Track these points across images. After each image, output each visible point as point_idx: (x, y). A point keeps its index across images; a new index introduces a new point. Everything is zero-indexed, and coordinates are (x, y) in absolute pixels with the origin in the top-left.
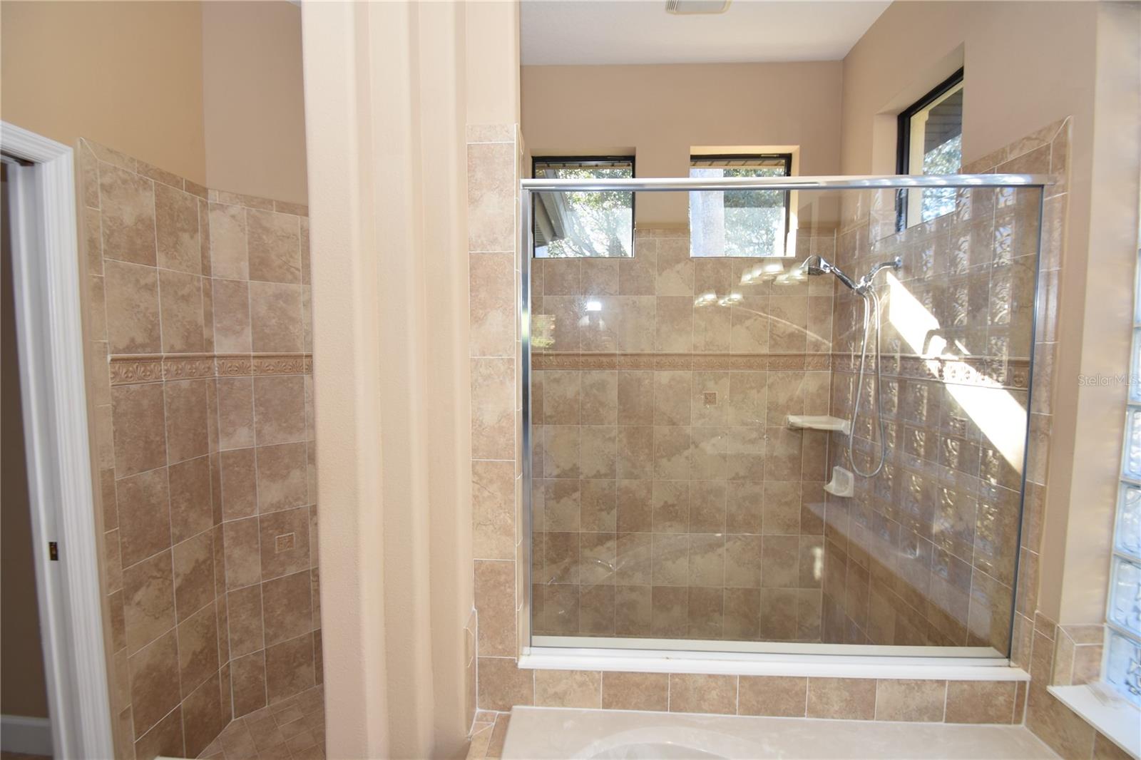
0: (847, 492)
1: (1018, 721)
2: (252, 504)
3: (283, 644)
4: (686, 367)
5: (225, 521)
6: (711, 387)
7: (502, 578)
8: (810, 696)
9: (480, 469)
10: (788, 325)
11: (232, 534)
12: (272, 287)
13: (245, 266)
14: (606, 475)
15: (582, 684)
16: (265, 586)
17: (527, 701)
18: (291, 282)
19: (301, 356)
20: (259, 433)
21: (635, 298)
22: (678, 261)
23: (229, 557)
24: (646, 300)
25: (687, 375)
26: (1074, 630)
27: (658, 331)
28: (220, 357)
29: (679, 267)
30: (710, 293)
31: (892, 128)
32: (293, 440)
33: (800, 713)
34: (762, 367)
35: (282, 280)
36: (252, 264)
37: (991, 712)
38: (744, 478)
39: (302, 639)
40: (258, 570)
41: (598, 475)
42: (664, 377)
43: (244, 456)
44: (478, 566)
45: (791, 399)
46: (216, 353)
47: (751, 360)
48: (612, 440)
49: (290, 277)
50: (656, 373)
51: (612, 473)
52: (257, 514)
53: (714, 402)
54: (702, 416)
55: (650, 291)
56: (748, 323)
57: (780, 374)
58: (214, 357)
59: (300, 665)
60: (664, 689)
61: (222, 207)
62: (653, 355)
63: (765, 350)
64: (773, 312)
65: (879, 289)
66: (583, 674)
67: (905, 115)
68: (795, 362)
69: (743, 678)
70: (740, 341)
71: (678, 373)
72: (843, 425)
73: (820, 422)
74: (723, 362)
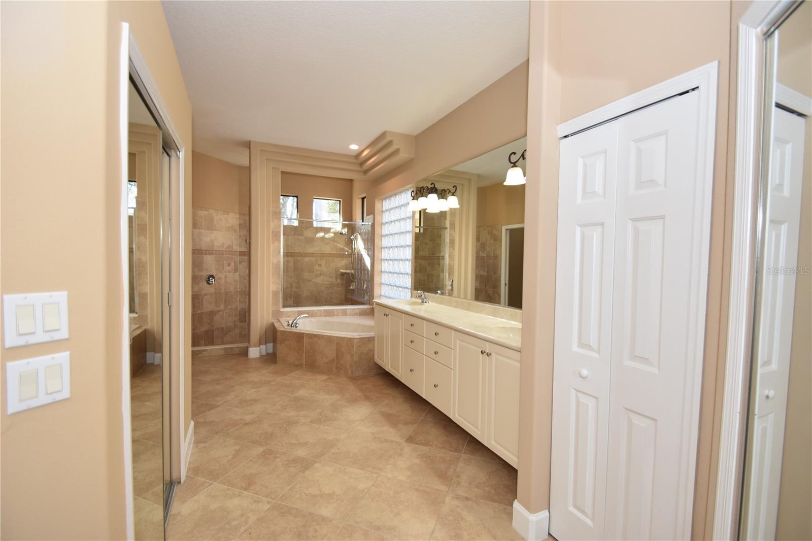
0: (353, 288)
4: (313, 256)
6: (320, 262)
7: (278, 293)
9: (273, 272)
10: (340, 246)
15: (293, 313)
17: (284, 316)
21: (298, 237)
22: (310, 227)
24: (301, 237)
25: (313, 259)
26: (376, 296)
29: (311, 229)
30: (322, 233)
31: (360, 201)
33: (334, 316)
34: (334, 257)
38: (329, 288)
42: (307, 259)
44: (272, 291)
45: (341, 266)
47: (331, 255)
48: (292, 277)
50: (304, 258)
51: (291, 287)
54: (317, 270)
55: (302, 235)
56: (329, 245)
57: (338, 259)
62: (303, 253)
63: (334, 252)
64: (336, 242)
65: (356, 238)
66: (294, 311)
67: (363, 199)
68: (342, 256)
69: (324, 310)
70: (327, 250)
71: (311, 258)
72: (352, 271)
73: (348, 271)
74: (323, 255)
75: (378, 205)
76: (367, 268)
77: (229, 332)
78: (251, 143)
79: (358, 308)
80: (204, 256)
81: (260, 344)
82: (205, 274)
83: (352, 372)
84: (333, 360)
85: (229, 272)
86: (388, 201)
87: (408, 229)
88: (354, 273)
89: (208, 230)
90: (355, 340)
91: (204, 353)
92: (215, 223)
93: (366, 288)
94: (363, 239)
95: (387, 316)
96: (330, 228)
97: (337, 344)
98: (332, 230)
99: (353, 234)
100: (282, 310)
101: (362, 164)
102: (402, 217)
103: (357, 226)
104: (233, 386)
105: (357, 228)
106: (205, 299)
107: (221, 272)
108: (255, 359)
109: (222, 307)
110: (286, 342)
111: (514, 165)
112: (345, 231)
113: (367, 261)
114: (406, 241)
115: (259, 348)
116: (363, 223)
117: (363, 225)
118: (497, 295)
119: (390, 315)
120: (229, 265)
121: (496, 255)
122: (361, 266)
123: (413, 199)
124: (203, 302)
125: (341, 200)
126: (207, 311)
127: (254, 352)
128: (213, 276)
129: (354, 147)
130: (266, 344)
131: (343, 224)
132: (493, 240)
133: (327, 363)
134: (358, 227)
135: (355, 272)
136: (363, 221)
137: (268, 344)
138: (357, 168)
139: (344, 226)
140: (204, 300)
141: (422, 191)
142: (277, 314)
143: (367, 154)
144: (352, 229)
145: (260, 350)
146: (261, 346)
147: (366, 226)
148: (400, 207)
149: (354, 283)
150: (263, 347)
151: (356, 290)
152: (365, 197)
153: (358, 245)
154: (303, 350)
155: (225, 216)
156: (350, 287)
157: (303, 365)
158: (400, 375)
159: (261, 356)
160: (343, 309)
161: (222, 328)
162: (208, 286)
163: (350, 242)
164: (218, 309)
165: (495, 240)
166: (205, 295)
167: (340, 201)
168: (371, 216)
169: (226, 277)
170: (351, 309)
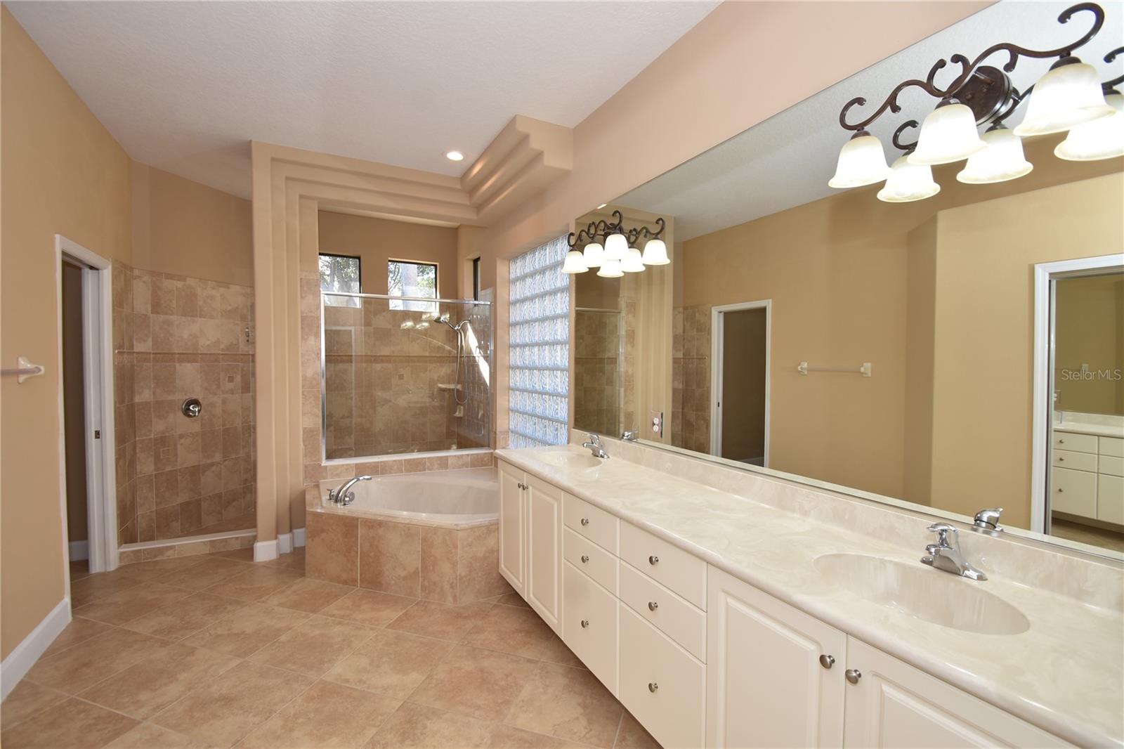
0: (461, 415)
1: (492, 465)
2: (150, 431)
3: (164, 508)
4: (389, 361)
5: (137, 439)
6: (402, 371)
7: (315, 433)
8: (428, 464)
9: (305, 393)
10: (437, 343)
11: (140, 445)
12: (162, 317)
13: (149, 307)
14: (348, 417)
15: (347, 469)
16: (156, 475)
17: (324, 478)
18: (171, 315)
19: (175, 354)
20: (154, 393)
22: (384, 311)
23: (139, 458)
24: (367, 329)
25: (390, 366)
26: (501, 432)
27: (374, 344)
28: (137, 353)
29: (384, 314)
30: (409, 321)
31: (471, 264)
32: (170, 398)
34: (426, 362)
35: (167, 314)
36: (152, 305)
37: (484, 463)
38: (419, 414)
39: (174, 507)
40: (152, 467)
41: (343, 417)
42: (378, 366)
43: (147, 404)
44: (304, 429)
45: (439, 377)
46: (135, 351)
47: (421, 359)
49: (170, 312)
50: (374, 364)
51: (351, 416)
52: (152, 436)
53: (402, 379)
54: (397, 385)
55: (369, 324)
56: (421, 341)
57: (434, 365)
58: (134, 352)
59: (173, 521)
60: (378, 467)
61: (139, 277)
62: (372, 356)
63: (427, 354)
64: (430, 336)
65: (464, 330)
66: (347, 465)
67: (476, 261)
68: (440, 360)
69: (405, 460)
70: (415, 349)
71: (385, 365)
72: (459, 387)
73: (452, 386)
74: (409, 359)
75: (501, 269)
76: (485, 381)
77: (234, 500)
78: (253, 145)
79: (468, 455)
80: (177, 365)
81: (278, 531)
82: (181, 398)
83: (455, 597)
84: (416, 573)
85: (232, 392)
86: (519, 263)
87: (559, 311)
88: (461, 389)
89: (184, 315)
90: (460, 534)
91: (169, 553)
92: (201, 303)
93: (483, 415)
94: (475, 331)
95: (524, 489)
96: (421, 313)
97: (425, 540)
98: (424, 317)
99: (458, 323)
100: (325, 463)
101: (472, 191)
102: (547, 288)
103: (466, 307)
104: (192, 651)
105: (466, 313)
106: (182, 444)
107: (215, 394)
108: (267, 565)
109: (218, 457)
110: (324, 535)
111: (860, 130)
112: (446, 317)
113: (484, 369)
114: (556, 334)
115: (274, 542)
116: (476, 302)
117: (475, 305)
118: (702, 422)
119: (530, 488)
120: (231, 379)
121: (702, 355)
122: (474, 378)
123: (571, 250)
124: (175, 449)
125: (437, 264)
126: (185, 466)
127: (265, 551)
128: (196, 402)
129: (455, 156)
130: (291, 531)
131: (442, 305)
132: (695, 330)
133: (405, 578)
134: (468, 310)
135: (463, 387)
136: (476, 299)
137: (295, 531)
138: (464, 200)
139: (443, 308)
140: (179, 446)
141: (592, 231)
142: (314, 473)
143: (480, 170)
144: (456, 312)
145: (278, 545)
146: (281, 537)
147: (482, 307)
148: (542, 271)
149: (462, 407)
150: (285, 538)
151: (466, 418)
152: (479, 259)
153: (467, 342)
154: (357, 552)
155: (222, 290)
156: (455, 412)
157: (356, 581)
158: (556, 621)
159: (281, 556)
160: (442, 457)
161: (219, 496)
162: (187, 419)
163: (454, 336)
164: (209, 461)
165: (699, 330)
166: (181, 437)
167: (436, 266)
168: (489, 291)
169: (224, 402)
170: (455, 456)
